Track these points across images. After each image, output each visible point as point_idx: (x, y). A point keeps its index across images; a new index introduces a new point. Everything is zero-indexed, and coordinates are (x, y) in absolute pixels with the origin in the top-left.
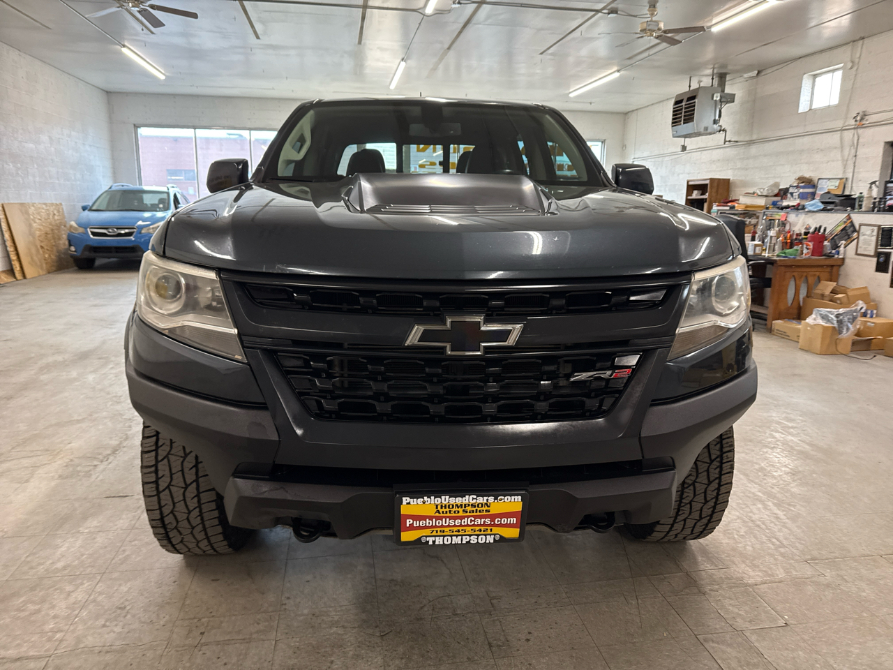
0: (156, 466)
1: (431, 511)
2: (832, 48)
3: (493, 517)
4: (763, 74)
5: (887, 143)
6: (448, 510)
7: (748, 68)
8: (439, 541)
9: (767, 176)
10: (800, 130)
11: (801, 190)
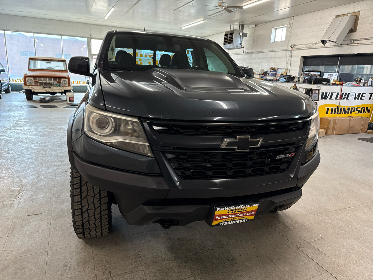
0: (81, 201)
1: (226, 213)
2: (283, 19)
3: (246, 213)
4: (257, 26)
5: (301, 56)
6: (232, 211)
7: (252, 23)
8: (226, 223)
9: (259, 66)
10: (271, 49)
11: (272, 73)
